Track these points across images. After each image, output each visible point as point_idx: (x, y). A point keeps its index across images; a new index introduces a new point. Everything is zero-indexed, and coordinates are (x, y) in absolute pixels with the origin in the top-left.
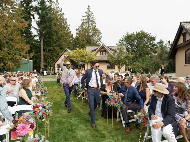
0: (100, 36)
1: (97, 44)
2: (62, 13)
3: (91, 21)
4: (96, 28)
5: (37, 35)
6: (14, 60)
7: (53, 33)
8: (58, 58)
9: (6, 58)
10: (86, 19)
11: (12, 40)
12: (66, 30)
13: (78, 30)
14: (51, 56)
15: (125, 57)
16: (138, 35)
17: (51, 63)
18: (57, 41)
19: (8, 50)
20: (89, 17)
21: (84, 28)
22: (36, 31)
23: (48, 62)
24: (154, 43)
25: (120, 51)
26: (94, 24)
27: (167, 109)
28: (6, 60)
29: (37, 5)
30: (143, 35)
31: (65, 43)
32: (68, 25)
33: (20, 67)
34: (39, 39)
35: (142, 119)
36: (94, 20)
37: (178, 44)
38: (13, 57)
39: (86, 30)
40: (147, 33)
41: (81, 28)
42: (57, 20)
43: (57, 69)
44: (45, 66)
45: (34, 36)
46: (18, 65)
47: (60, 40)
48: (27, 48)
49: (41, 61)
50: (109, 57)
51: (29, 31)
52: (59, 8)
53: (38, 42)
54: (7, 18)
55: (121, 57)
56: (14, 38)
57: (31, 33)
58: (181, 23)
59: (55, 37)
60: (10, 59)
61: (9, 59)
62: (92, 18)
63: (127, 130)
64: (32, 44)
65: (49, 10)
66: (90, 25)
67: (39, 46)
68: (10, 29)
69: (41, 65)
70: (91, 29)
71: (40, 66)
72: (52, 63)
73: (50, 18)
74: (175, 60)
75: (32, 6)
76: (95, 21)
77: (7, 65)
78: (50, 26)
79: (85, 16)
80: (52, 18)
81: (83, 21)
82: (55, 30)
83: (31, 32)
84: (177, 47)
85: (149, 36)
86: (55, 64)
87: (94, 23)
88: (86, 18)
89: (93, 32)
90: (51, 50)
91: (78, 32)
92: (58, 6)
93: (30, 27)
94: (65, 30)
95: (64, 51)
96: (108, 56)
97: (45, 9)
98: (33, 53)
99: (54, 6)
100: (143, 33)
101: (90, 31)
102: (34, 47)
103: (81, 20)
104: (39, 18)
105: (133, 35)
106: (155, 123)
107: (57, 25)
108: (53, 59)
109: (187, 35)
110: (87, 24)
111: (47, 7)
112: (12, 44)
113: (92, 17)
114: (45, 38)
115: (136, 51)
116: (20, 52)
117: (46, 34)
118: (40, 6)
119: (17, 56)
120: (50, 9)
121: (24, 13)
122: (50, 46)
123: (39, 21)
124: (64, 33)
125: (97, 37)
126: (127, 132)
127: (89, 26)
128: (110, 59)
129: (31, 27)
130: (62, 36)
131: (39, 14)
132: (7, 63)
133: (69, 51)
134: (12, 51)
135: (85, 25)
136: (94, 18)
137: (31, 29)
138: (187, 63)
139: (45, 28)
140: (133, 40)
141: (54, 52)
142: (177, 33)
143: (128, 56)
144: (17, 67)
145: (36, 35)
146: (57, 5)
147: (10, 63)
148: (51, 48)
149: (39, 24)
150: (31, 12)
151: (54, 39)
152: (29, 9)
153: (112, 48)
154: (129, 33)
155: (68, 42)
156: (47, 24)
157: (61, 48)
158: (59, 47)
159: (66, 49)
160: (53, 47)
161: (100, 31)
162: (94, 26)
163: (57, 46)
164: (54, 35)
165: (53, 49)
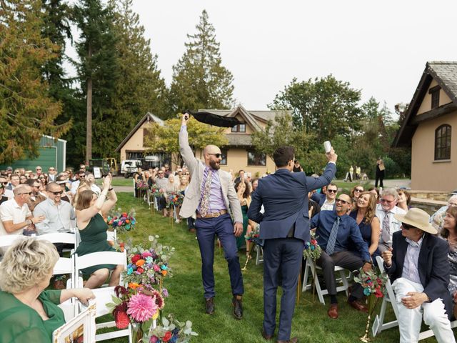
0: (231, 85)
1: (222, 105)
2: (138, 27)
3: (209, 48)
4: (221, 65)
5: (77, 78)
6: (21, 137)
7: (117, 74)
8: (129, 135)
9: (4, 133)
10: (197, 42)
11: (18, 89)
12: (149, 68)
13: (177, 70)
14: (110, 131)
15: (293, 140)
16: (320, 85)
17: (110, 148)
18: (125, 93)
19: (8, 114)
20: (205, 39)
21: (192, 65)
22: (75, 67)
23: (103, 144)
24: (356, 107)
25: (282, 124)
26: (215, 56)
27: (433, 265)
28: (4, 138)
29: (79, 5)
30: (331, 88)
31: (145, 100)
32: (153, 56)
33: (37, 156)
34: (82, 87)
35: (373, 287)
36: (216, 47)
37: (418, 114)
38: (21, 132)
39: (196, 69)
40: (340, 82)
41: (184, 64)
42: (127, 41)
43: (126, 163)
44: (95, 155)
45: (70, 80)
46: (34, 150)
47: (134, 91)
48: (56, 109)
49: (85, 143)
50: (256, 139)
51: (58, 67)
52: (133, 13)
53: (79, 95)
54: (8, 35)
55: (283, 139)
56: (25, 86)
57: (60, 72)
58: (427, 65)
59: (120, 85)
60: (14, 136)
61: (11, 137)
62: (212, 41)
63: (332, 311)
64: (65, 100)
65: (107, 18)
66: (207, 58)
67: (82, 105)
68: (15, 63)
69: (85, 152)
70: (210, 68)
71: (81, 153)
72: (112, 147)
73: (109, 37)
74: (411, 150)
75: (65, 7)
76: (218, 49)
77: (6, 151)
78: (110, 57)
79: (196, 37)
80: (114, 38)
81: (189, 49)
82: (122, 68)
83: (61, 69)
84: (417, 120)
85: (346, 89)
86: (119, 151)
87: (216, 53)
88: (198, 40)
89: (214, 75)
90: (110, 116)
91: (177, 75)
92: (129, 9)
93: (60, 57)
94: (146, 69)
95: (144, 118)
96: (253, 135)
97: (98, 14)
98: (70, 122)
99: (120, 8)
100: (332, 82)
101: (207, 72)
102: (68, 107)
103: (186, 45)
104: (81, 37)
105: (308, 85)
106: (410, 297)
107: (127, 55)
108: (115, 137)
109: (442, 92)
110: (200, 55)
111: (104, 8)
112: (20, 98)
113: (211, 38)
114: (95, 85)
115: (314, 125)
116: (37, 120)
117: (99, 76)
118: (86, 7)
119: (31, 129)
120: (109, 15)
121: (46, 22)
122: (109, 105)
123: (81, 45)
124: (143, 75)
125: (223, 87)
126: (333, 314)
127: (203, 60)
128: (258, 144)
129: (63, 56)
130: (137, 83)
131: (82, 26)
132: (6, 147)
133: (156, 119)
134: (17, 116)
135: (195, 57)
136: (217, 42)
137: (61, 63)
138: (439, 157)
139: (96, 61)
140: (307, 98)
141: (117, 120)
142: (418, 87)
143: (301, 138)
144: (30, 157)
145: (74, 79)
146: (126, 4)
147: (12, 145)
148: (111, 111)
149: (83, 50)
150: (62, 21)
151: (118, 88)
152: (58, 12)
153: (260, 115)
154: (299, 81)
155: (153, 96)
156: (103, 51)
157: (136, 112)
158: (130, 109)
159: (149, 115)
160: (116, 109)
161: (230, 73)
162: (215, 61)
163: (126, 107)
164: (118, 78)
165: (114, 115)
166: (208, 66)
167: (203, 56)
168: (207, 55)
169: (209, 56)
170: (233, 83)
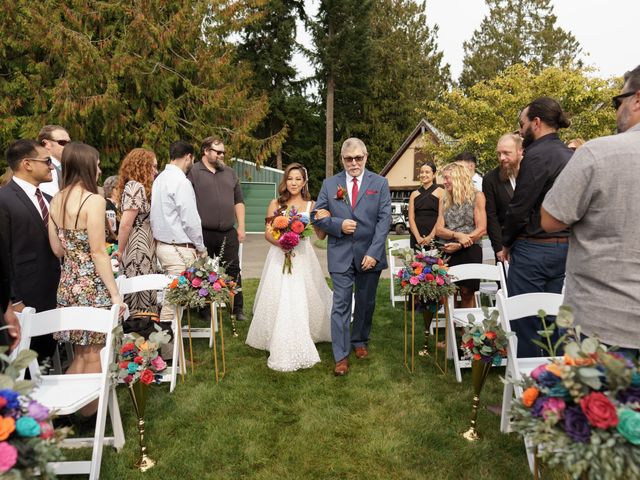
0: (576, 61)
4: (555, 26)
5: (313, 78)
7: (372, 61)
8: (389, 162)
13: (471, 48)
18: (385, 97)
21: (501, 35)
22: (308, 59)
26: (542, 13)
32: (431, 28)
34: (320, 93)
39: (508, 41)
45: (303, 83)
47: (399, 90)
48: (259, 109)
51: (286, 65)
53: (314, 105)
57: (292, 73)
59: (377, 82)
64: (294, 113)
66: (528, 19)
70: (532, 37)
82: (379, 55)
83: (292, 67)
87: (544, 8)
90: (361, 135)
91: (472, 57)
93: (289, 49)
94: (418, 50)
95: (415, 131)
98: (284, 132)
101: (528, 44)
102: (299, 124)
104: (319, 13)
110: (513, 15)
112: (194, 89)
114: (339, 86)
116: (227, 130)
117: (346, 70)
122: (359, 119)
125: (563, 65)
127: (520, 22)
129: (293, 47)
130: (404, 77)
133: (435, 131)
135: (506, 20)
137: (290, 59)
139: (340, 44)
145: (309, 80)
148: (363, 126)
151: (374, 88)
157: (402, 127)
158: (392, 121)
159: (424, 124)
160: (371, 123)
161: (573, 39)
162: (543, 21)
163: (385, 119)
164: (374, 70)
165: (368, 132)
166: (530, 33)
167: (520, 16)
168: (527, 14)
169: (531, 15)
170: (579, 56)
